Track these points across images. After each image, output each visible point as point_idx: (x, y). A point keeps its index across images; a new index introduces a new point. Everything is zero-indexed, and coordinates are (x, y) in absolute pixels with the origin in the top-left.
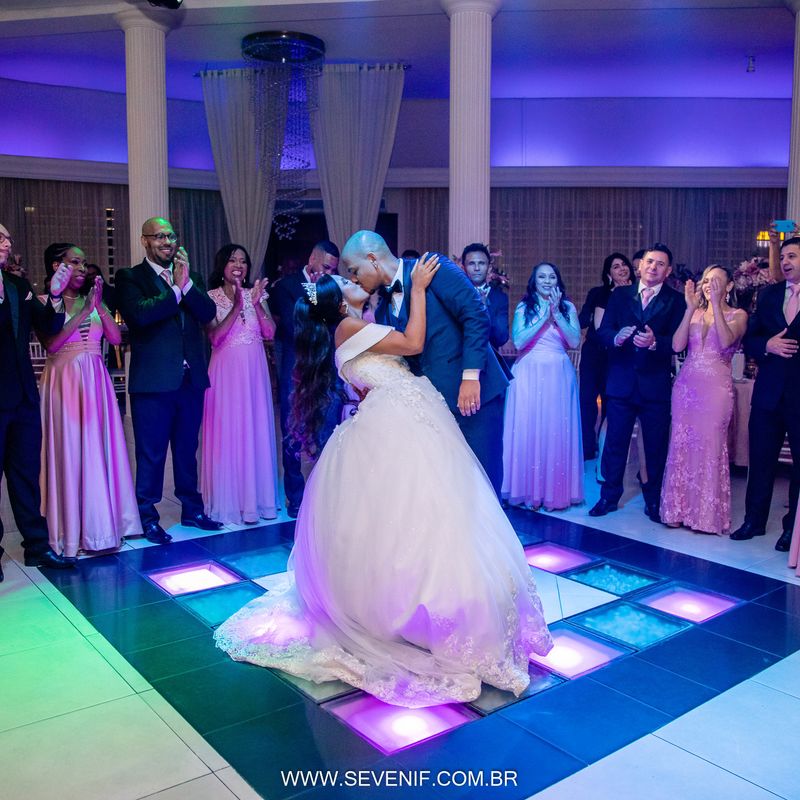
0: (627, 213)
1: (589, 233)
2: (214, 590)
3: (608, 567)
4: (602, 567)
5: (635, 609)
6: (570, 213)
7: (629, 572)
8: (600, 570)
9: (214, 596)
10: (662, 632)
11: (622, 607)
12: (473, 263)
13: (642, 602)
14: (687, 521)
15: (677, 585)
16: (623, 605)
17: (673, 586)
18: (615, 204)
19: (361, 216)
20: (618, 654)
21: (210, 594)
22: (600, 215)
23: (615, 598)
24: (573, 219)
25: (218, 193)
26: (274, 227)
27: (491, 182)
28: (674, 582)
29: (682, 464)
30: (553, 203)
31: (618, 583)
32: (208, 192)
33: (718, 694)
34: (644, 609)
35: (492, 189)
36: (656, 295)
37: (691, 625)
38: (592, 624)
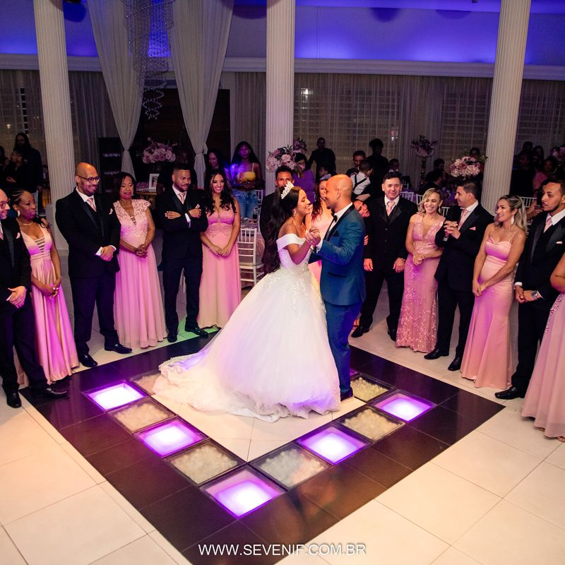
0: (388, 93)
1: (362, 106)
2: (129, 405)
3: (361, 378)
4: (358, 378)
5: (374, 412)
6: (350, 91)
7: (373, 383)
8: (357, 381)
9: (130, 409)
10: (388, 428)
11: (366, 411)
12: (282, 179)
13: (378, 406)
14: (412, 345)
15: (400, 392)
16: (367, 409)
17: (397, 393)
18: (380, 84)
19: (205, 101)
20: (362, 445)
21: (127, 408)
22: (370, 93)
23: (363, 404)
24: (351, 96)
25: (101, 73)
26: (143, 110)
27: (295, 69)
28: (398, 390)
29: (409, 312)
30: (337, 85)
31: (366, 391)
32: (94, 73)
33: (412, 472)
34: (380, 412)
35: (295, 74)
36: (396, 204)
37: (404, 424)
38: (349, 423)
